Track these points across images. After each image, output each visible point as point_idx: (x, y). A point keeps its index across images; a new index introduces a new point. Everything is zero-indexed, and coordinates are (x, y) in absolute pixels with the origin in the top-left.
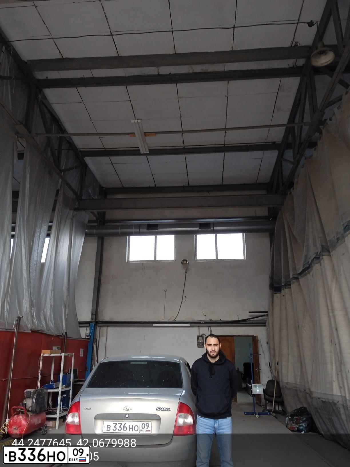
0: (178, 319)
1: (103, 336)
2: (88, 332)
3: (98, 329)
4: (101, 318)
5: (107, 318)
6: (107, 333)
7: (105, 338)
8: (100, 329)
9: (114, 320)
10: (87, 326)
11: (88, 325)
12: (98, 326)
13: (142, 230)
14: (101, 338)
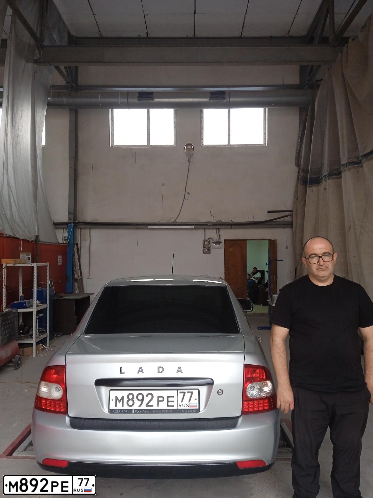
0: (179, 221)
1: (85, 240)
2: (66, 234)
3: (78, 231)
4: (81, 219)
5: (89, 219)
6: (90, 236)
7: (88, 243)
8: (81, 232)
9: (99, 221)
10: (64, 228)
11: (66, 226)
12: (79, 228)
13: (130, 100)
14: (83, 242)
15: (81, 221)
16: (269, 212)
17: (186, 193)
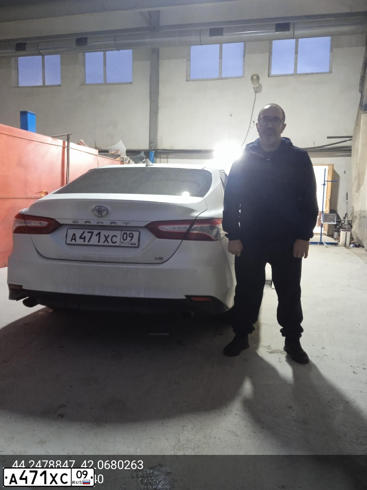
4: (160, 147)
5: (167, 146)
8: (160, 158)
12: (159, 155)
13: (203, 37)
15: (160, 149)
16: (328, 138)
17: (252, 122)
